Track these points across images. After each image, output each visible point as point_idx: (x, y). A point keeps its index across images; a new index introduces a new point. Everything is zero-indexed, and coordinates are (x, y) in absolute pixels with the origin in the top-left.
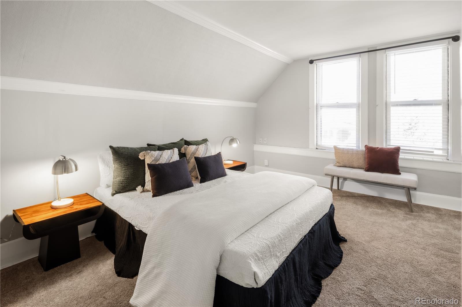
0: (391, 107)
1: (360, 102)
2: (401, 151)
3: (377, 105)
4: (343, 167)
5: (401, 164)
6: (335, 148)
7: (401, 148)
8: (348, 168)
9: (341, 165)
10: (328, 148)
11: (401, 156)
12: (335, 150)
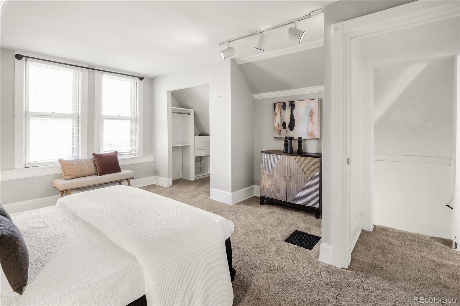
0: (104, 120)
1: (80, 113)
2: (118, 154)
3: (95, 117)
4: (74, 178)
5: (120, 164)
6: (61, 161)
7: (118, 152)
8: (79, 178)
9: (73, 177)
10: (40, 163)
11: (119, 158)
12: (61, 164)
